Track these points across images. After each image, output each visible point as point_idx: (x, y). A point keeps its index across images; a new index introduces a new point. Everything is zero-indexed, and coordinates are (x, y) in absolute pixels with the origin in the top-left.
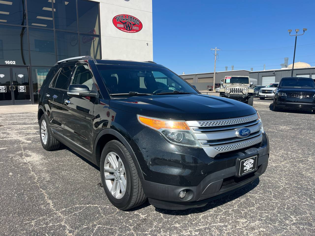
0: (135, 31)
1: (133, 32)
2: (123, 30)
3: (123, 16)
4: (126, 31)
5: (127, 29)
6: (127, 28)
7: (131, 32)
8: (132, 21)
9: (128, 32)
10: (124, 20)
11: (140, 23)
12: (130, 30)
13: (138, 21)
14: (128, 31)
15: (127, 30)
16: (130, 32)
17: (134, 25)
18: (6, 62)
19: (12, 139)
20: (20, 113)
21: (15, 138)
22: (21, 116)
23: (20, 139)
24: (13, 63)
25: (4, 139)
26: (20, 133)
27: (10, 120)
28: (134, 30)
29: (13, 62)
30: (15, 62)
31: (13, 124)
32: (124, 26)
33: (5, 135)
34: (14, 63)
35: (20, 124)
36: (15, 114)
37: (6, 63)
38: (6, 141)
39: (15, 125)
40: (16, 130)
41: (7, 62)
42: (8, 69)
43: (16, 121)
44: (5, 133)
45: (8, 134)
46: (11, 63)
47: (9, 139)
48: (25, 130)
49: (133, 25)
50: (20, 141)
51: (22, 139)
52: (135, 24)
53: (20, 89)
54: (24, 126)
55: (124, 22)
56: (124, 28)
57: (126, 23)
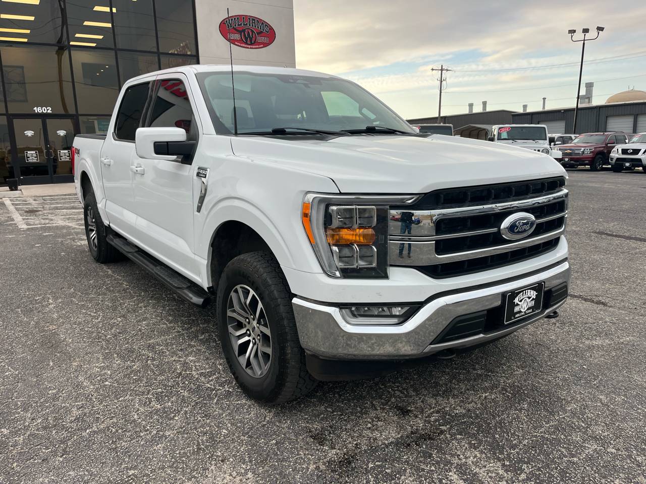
0: (262, 46)
1: (257, 46)
2: (240, 44)
3: (238, 18)
4: (245, 46)
5: (247, 41)
6: (246, 39)
7: (254, 47)
8: (255, 27)
9: (248, 48)
10: (241, 24)
11: (271, 29)
12: (251, 44)
13: (266, 25)
14: (248, 46)
15: (246, 43)
16: (252, 47)
17: (260, 33)
19: (58, 225)
20: (65, 195)
21: (62, 224)
22: (66, 198)
23: (70, 225)
24: (47, 110)
25: (47, 225)
26: (68, 219)
27: (51, 204)
28: (259, 44)
29: (48, 108)
30: (50, 109)
31: (57, 208)
32: (241, 37)
33: (47, 221)
34: (49, 112)
35: (67, 208)
36: (57, 196)
37: (36, 112)
38: (50, 227)
39: (60, 209)
40: (62, 216)
41: (38, 110)
43: (60, 205)
44: (47, 219)
45: (52, 220)
46: (44, 111)
47: (54, 225)
48: (75, 215)
49: (258, 33)
50: (69, 227)
51: (73, 224)
52: (262, 32)
53: (62, 156)
54: (74, 210)
55: (241, 30)
56: (241, 41)
57: (244, 31)
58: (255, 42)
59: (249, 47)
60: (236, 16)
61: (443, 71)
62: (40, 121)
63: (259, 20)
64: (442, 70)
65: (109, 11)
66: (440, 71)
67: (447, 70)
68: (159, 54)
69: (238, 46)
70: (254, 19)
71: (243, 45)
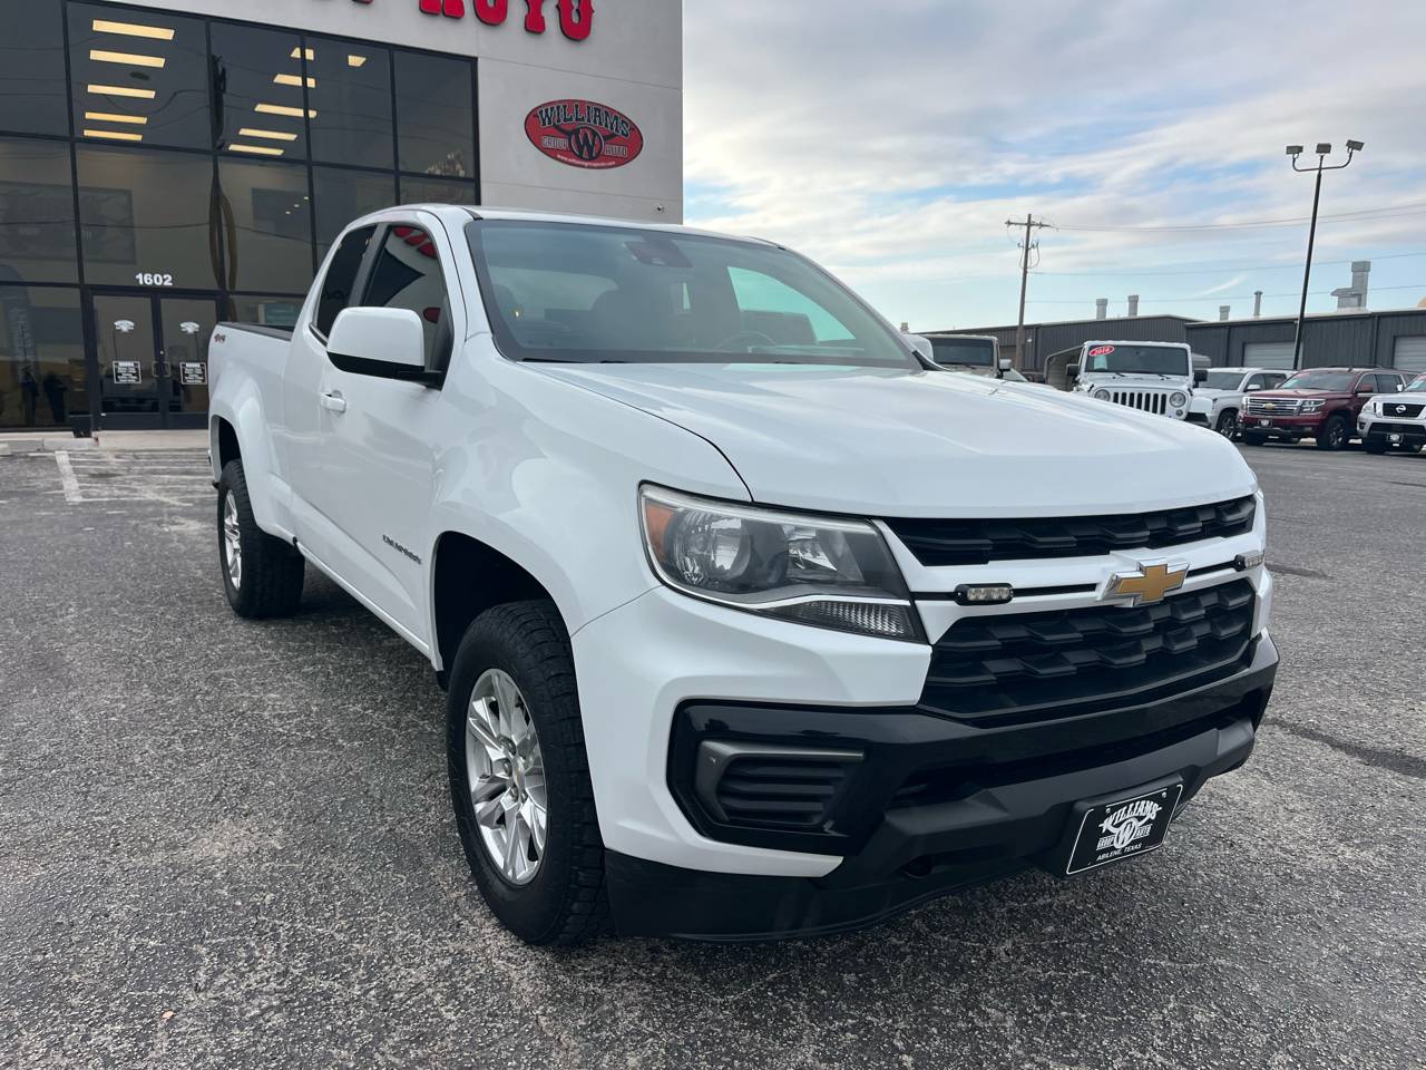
0: (614, 163)
1: (603, 164)
2: (566, 159)
3: (565, 107)
4: (577, 162)
5: (581, 151)
6: (580, 148)
7: (595, 165)
8: (600, 123)
9: (583, 167)
10: (571, 119)
11: (634, 128)
12: (591, 159)
13: (623, 121)
14: (583, 163)
15: (580, 157)
16: (590, 164)
17: (609, 137)
18: (140, 276)
19: (144, 499)
21: (152, 498)
23: (167, 499)
24: (164, 280)
26: (168, 490)
28: (609, 158)
29: (165, 277)
30: (170, 278)
32: (570, 144)
34: (166, 283)
37: (141, 282)
40: (159, 484)
41: (145, 279)
42: (146, 302)
44: (126, 489)
46: (156, 283)
49: (606, 138)
52: (613, 135)
53: (187, 375)
55: (570, 129)
56: (569, 152)
57: (576, 132)
58: (598, 154)
59: (586, 164)
60: (561, 101)
61: (1032, 228)
62: (147, 301)
63: (609, 112)
64: (1029, 225)
65: (300, 84)
66: (1025, 228)
67: (1041, 225)
68: (397, 174)
69: (563, 161)
70: (599, 109)
71: (573, 161)
